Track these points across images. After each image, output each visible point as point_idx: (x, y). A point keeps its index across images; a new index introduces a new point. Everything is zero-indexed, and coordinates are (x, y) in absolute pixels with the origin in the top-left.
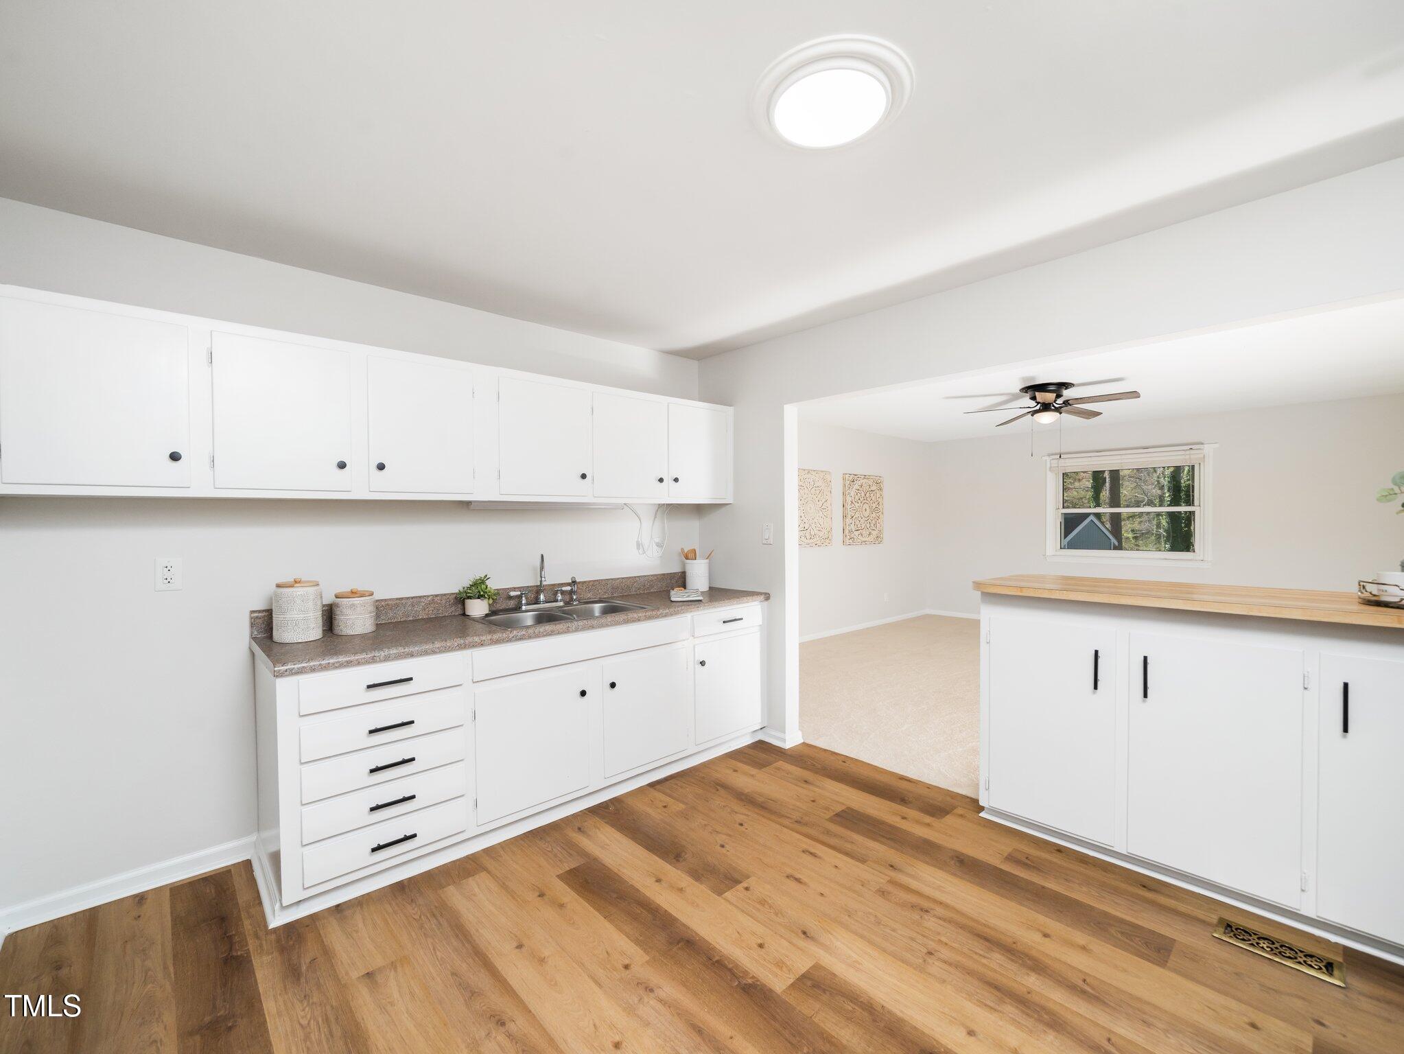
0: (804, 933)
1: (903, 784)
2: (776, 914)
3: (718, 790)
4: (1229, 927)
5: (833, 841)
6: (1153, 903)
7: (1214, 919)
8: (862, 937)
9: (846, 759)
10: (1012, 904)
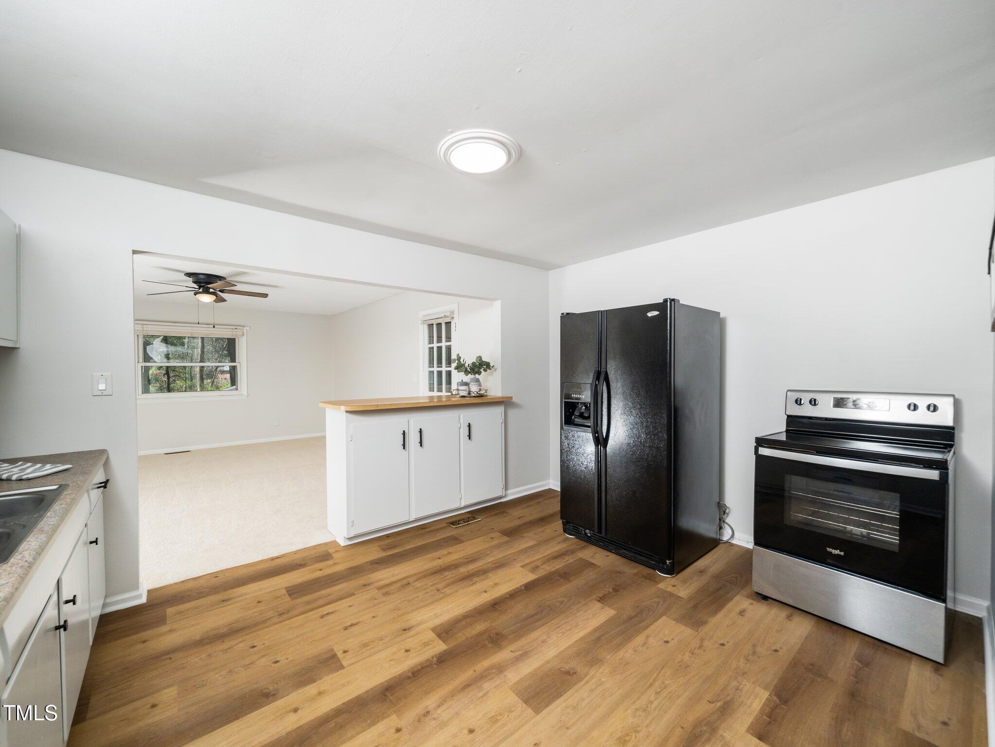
0: (405, 630)
1: (279, 562)
2: (382, 640)
3: (170, 659)
4: (453, 523)
5: (321, 602)
6: (432, 531)
7: (445, 525)
8: (418, 609)
9: (215, 575)
10: (416, 560)
